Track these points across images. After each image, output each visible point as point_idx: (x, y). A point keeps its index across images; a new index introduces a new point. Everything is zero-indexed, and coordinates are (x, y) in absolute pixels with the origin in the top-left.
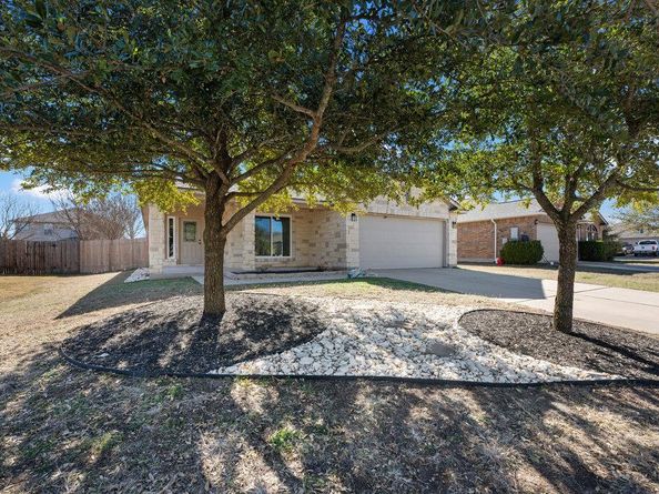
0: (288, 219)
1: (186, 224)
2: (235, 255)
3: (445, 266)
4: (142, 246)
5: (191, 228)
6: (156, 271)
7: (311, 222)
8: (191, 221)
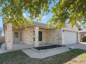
0: (42, 32)
1: (15, 33)
2: (30, 41)
3: (77, 43)
4: (3, 38)
5: (16, 34)
6: (10, 49)
7: (47, 33)
8: (17, 32)
